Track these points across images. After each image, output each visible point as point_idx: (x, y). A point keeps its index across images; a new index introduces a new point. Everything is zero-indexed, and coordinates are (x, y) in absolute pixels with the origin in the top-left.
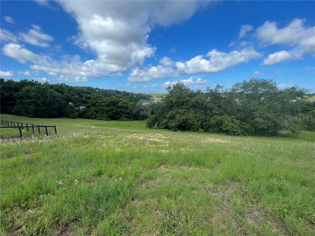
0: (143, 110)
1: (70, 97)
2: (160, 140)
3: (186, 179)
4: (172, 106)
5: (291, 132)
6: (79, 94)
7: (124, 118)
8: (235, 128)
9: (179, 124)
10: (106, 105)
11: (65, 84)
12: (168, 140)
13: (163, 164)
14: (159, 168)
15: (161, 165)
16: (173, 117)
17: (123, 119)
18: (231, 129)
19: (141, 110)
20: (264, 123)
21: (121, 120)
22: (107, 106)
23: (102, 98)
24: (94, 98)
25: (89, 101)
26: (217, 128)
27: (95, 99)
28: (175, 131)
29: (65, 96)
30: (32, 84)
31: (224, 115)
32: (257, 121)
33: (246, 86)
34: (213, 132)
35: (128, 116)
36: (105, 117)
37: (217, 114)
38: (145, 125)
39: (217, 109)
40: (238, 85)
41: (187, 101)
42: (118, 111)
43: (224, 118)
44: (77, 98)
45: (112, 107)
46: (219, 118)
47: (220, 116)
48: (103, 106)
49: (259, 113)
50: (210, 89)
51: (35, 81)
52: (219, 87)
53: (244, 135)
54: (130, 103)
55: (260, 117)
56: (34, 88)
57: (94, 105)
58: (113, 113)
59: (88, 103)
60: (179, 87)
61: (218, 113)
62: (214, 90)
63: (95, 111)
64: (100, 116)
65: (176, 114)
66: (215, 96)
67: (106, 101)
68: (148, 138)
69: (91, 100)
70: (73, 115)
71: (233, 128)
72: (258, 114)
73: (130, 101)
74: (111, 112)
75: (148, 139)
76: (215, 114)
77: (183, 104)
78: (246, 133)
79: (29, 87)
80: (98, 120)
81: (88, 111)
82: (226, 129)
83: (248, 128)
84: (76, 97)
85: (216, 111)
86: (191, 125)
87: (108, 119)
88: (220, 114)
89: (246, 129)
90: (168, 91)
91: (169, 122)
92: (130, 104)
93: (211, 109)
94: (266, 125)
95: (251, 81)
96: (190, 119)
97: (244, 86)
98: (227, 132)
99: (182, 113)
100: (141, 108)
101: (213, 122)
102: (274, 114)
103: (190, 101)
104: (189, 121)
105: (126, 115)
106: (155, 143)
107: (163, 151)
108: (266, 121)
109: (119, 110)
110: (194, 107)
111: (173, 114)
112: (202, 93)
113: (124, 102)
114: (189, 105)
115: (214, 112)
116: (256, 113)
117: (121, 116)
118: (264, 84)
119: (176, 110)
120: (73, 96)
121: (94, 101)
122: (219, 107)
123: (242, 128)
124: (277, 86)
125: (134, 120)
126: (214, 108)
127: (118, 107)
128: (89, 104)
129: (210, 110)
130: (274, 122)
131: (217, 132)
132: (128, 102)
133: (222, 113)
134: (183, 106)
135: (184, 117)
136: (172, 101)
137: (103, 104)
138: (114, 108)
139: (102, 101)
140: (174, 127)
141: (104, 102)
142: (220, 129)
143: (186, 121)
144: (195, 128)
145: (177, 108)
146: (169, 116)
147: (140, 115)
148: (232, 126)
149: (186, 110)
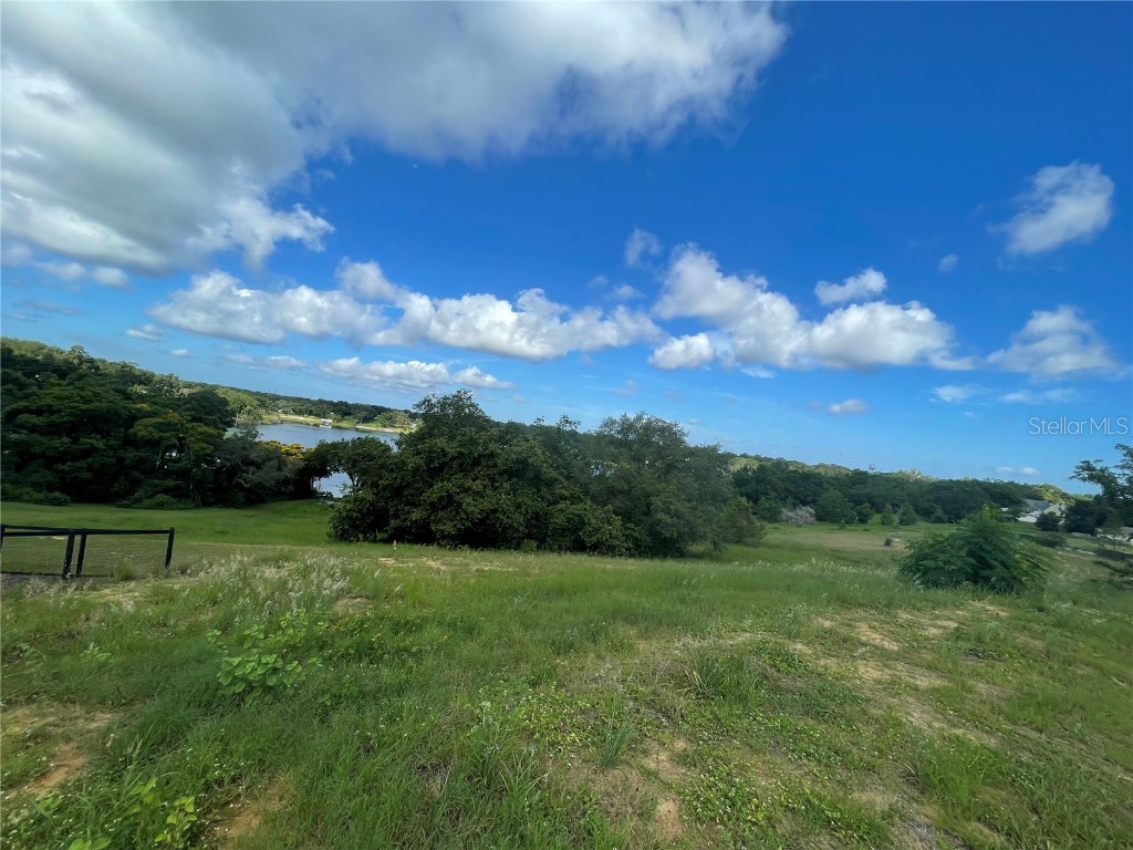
0: (258, 466)
4: (441, 468)
5: (713, 547)
7: (151, 496)
8: (616, 538)
9: (468, 524)
10: (52, 425)
16: (448, 502)
17: (147, 502)
18: (607, 540)
19: (253, 463)
20: (671, 525)
21: (137, 504)
22: (52, 430)
23: (22, 386)
26: (567, 542)
28: (454, 547)
31: (582, 501)
32: (659, 523)
33: (627, 427)
34: (560, 548)
35: (176, 488)
36: (37, 486)
37: (565, 499)
39: (566, 483)
40: (610, 423)
41: (492, 455)
42: (121, 460)
43: (585, 510)
45: (96, 441)
46: (576, 509)
47: (572, 504)
48: (33, 429)
49: (662, 501)
52: (567, 421)
53: (632, 556)
54: (200, 429)
55: (667, 511)
58: (90, 468)
61: (567, 493)
65: (458, 494)
66: (555, 439)
67: (56, 404)
71: (611, 537)
72: (659, 502)
73: (195, 419)
74: (82, 464)
76: (561, 498)
77: (476, 463)
78: (640, 550)
82: (594, 539)
83: (639, 536)
85: (562, 488)
86: (505, 528)
87: (57, 494)
88: (574, 499)
89: (635, 539)
91: (433, 517)
92: (200, 433)
93: (550, 483)
94: (675, 529)
95: (639, 418)
96: (502, 510)
97: (623, 429)
98: (599, 548)
99: (478, 492)
100: (253, 456)
101: (560, 520)
103: (500, 456)
104: (498, 515)
105: (170, 483)
108: (675, 520)
109: (131, 454)
110: (509, 473)
111: (447, 491)
113: (169, 424)
114: (495, 465)
115: (559, 490)
116: (656, 501)
117: (136, 483)
118: (668, 432)
119: (460, 479)
122: (568, 478)
123: (628, 537)
124: (686, 439)
125: (206, 504)
126: (556, 480)
127: (130, 442)
129: (547, 485)
130: (688, 522)
131: (568, 549)
132: (190, 425)
133: (579, 497)
134: (479, 468)
135: (486, 505)
136: (443, 450)
137: (35, 420)
138: (100, 444)
139: (22, 404)
140: (452, 536)
141: (38, 412)
142: (577, 540)
143: (487, 518)
144: (514, 538)
145: (460, 475)
146: (435, 497)
147: (239, 485)
148: (609, 531)
149: (486, 482)
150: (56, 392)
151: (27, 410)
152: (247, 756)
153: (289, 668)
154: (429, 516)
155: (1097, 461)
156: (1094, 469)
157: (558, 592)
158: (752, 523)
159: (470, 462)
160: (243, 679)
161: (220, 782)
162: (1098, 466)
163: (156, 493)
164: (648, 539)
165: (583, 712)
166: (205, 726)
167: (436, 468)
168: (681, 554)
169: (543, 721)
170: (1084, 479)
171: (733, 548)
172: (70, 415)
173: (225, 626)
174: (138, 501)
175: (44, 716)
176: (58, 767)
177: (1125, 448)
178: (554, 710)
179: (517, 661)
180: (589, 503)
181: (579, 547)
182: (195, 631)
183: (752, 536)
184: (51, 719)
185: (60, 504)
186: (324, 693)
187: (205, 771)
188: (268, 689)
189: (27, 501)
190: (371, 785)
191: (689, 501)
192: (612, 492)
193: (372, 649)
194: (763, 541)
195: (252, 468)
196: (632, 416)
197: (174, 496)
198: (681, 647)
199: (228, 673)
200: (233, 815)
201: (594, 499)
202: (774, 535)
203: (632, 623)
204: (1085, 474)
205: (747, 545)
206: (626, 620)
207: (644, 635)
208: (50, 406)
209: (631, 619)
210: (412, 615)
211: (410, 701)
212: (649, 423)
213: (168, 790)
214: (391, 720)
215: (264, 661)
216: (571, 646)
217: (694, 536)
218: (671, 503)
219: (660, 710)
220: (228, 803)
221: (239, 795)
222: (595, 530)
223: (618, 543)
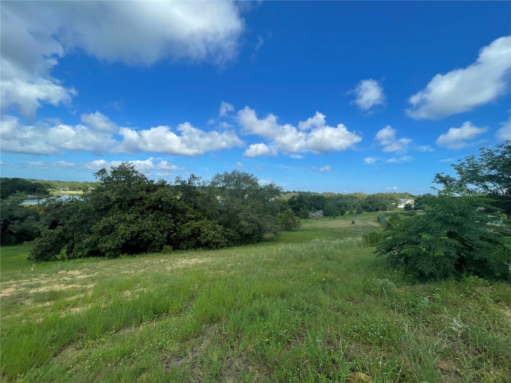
0: (22, 220)
2: (70, 286)
3: (126, 357)
4: (107, 209)
5: (273, 235)
8: (218, 238)
9: (123, 241)
12: (93, 280)
13: (71, 342)
14: (59, 357)
15: (64, 347)
16: (110, 230)
18: (212, 240)
20: (249, 227)
26: (194, 242)
28: (115, 256)
31: (202, 219)
32: (242, 226)
33: (228, 179)
34: (187, 248)
37: (193, 219)
39: (192, 210)
40: (218, 176)
41: (141, 199)
43: (202, 224)
46: (196, 224)
47: (197, 221)
49: (243, 215)
50: (182, 180)
52: (194, 178)
55: (245, 220)
60: (124, 172)
61: (193, 216)
62: (187, 182)
65: (117, 223)
66: (187, 190)
68: (31, 287)
71: (214, 238)
75: (32, 291)
76: (190, 219)
77: (132, 203)
82: (205, 240)
83: (233, 235)
85: (191, 214)
86: (149, 241)
88: (197, 219)
89: (231, 237)
90: (98, 178)
91: (100, 240)
93: (183, 212)
94: (251, 229)
95: (233, 173)
96: (148, 230)
97: (226, 179)
98: (208, 246)
99: (131, 221)
101: (187, 231)
102: (257, 215)
103: (147, 198)
104: (144, 234)
106: (53, 296)
107: (78, 309)
108: (251, 224)
110: (154, 208)
111: (109, 223)
112: (168, 186)
114: (144, 204)
115: (189, 215)
116: (240, 215)
118: (246, 178)
119: (119, 214)
122: (195, 208)
123: (226, 236)
124: (258, 182)
126: (187, 209)
129: (181, 212)
130: (258, 224)
133: (200, 218)
134: (134, 207)
135: (135, 228)
136: (108, 198)
140: (113, 250)
142: (198, 241)
143: (138, 235)
144: (156, 246)
145: (119, 212)
146: (100, 228)
147: (11, 232)
148: (213, 234)
149: (138, 214)
154: (99, 238)
155: (442, 173)
156: (441, 177)
158: (294, 220)
159: (127, 204)
162: (444, 176)
164: (237, 235)
170: (438, 183)
171: (285, 234)
177: (454, 165)
180: (205, 220)
183: (295, 226)
191: (258, 213)
194: (300, 228)
195: (17, 221)
196: (229, 172)
201: (208, 217)
202: (305, 224)
204: (438, 180)
205: (293, 231)
217: (265, 231)
218: (248, 215)
222: (207, 235)
223: (219, 240)
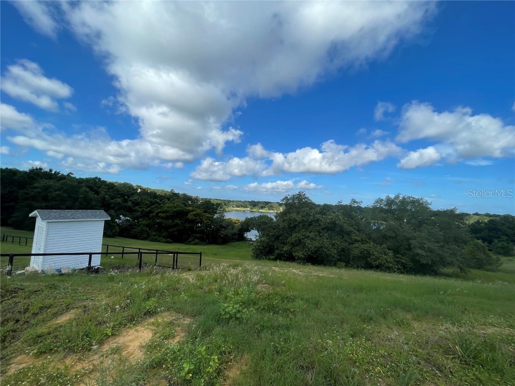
0: (225, 228)
1: (109, 200)
4: (295, 227)
5: (459, 270)
6: (123, 195)
7: (194, 240)
8: (390, 263)
9: (309, 253)
10: (167, 216)
11: (100, 179)
16: (299, 242)
17: (192, 242)
18: (384, 263)
19: (224, 227)
20: (426, 256)
21: (189, 243)
22: (167, 218)
23: (159, 204)
24: (146, 204)
25: (137, 208)
26: (362, 262)
27: (148, 207)
28: (304, 264)
29: (101, 198)
30: (49, 176)
31: (368, 242)
32: (418, 254)
33: (390, 202)
34: (358, 267)
35: (201, 237)
36: (164, 237)
37: (358, 241)
38: (251, 253)
39: (357, 233)
40: (380, 201)
41: (318, 220)
42: (185, 228)
43: (370, 247)
44: (119, 203)
45: (178, 221)
46: (365, 246)
47: (362, 244)
48: (162, 218)
49: (418, 243)
50: (343, 204)
51: (55, 172)
52: (355, 202)
53: (402, 273)
54: (207, 215)
55: (422, 248)
56: (58, 184)
57: (146, 215)
58: (177, 230)
59: (136, 211)
61: (359, 239)
62: (349, 206)
63: (147, 226)
64: (155, 235)
65: (303, 239)
66: (349, 211)
67: (168, 209)
69: (140, 208)
70: (112, 230)
71: (387, 262)
72: (416, 243)
73: (205, 212)
74: (175, 229)
76: (356, 241)
77: (310, 224)
78: (405, 269)
79: (51, 182)
80: (151, 241)
81: (136, 225)
82: (377, 263)
83: (405, 262)
84: (119, 200)
85: (356, 236)
86: (328, 256)
87: (169, 240)
88: (363, 242)
89: (403, 263)
91: (293, 250)
92: (207, 217)
93: (349, 234)
94: (429, 259)
95: (397, 197)
96: (325, 247)
97: (388, 203)
98: (378, 267)
100: (224, 224)
101: (356, 252)
103: (322, 221)
104: (323, 249)
105: (199, 235)
108: (429, 254)
109: (187, 225)
110: (327, 229)
111: (298, 238)
113: (197, 214)
114: (320, 225)
115: (354, 237)
116: (412, 242)
117: (189, 236)
118: (415, 202)
120: (112, 199)
121: (146, 208)
122: (358, 231)
123: (398, 262)
124: (430, 206)
125: (210, 243)
126: (352, 232)
127: (187, 221)
128: (139, 214)
130: (438, 255)
131: (362, 267)
132: (203, 214)
133: (366, 241)
134: (312, 227)
135: (317, 244)
136: (295, 219)
137: (163, 215)
138: (179, 222)
139: (160, 210)
140: (303, 258)
141: (163, 212)
142: (367, 263)
143: (318, 250)
144: (333, 261)
145: (303, 230)
146: (293, 240)
147: (220, 236)
148: (385, 258)
149: (316, 233)
150: (167, 205)
151: (161, 212)
152: (233, 344)
153: (244, 311)
154: (291, 249)
157: (360, 289)
158: (489, 256)
159: (308, 225)
160: (228, 313)
161: (225, 352)
163: (195, 239)
164: (410, 263)
165: (383, 356)
166: (218, 329)
167: (293, 227)
168: (435, 273)
169: (360, 357)
171: (474, 272)
172: (171, 212)
173: (220, 291)
174: (190, 242)
175: (172, 316)
176: (177, 335)
178: (366, 352)
179: (342, 323)
180: (372, 243)
181: (369, 266)
182: (210, 292)
183: (490, 264)
184: (174, 318)
185: (170, 243)
186: (257, 324)
187: (220, 347)
188: (237, 319)
189: (162, 242)
190: (280, 369)
191: (438, 242)
192: (385, 238)
193: (274, 307)
194: (500, 268)
195: (223, 229)
196: (392, 196)
197: (200, 240)
198: (444, 329)
199: (224, 310)
200: (230, 367)
201: (374, 241)
202: (509, 264)
203: (408, 311)
205: (488, 270)
206: (403, 308)
207: (417, 319)
208: (166, 210)
209: (407, 309)
210: (289, 294)
211: (293, 333)
212: (404, 198)
213: (209, 351)
214: (285, 341)
215: (235, 307)
216: (371, 319)
217: (445, 264)
218: (424, 243)
219: (434, 365)
220: (227, 362)
221: (231, 360)
222: (377, 258)
223: (391, 265)
